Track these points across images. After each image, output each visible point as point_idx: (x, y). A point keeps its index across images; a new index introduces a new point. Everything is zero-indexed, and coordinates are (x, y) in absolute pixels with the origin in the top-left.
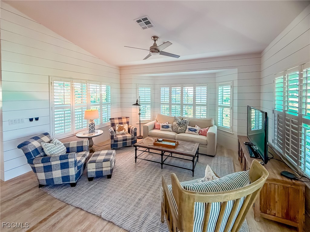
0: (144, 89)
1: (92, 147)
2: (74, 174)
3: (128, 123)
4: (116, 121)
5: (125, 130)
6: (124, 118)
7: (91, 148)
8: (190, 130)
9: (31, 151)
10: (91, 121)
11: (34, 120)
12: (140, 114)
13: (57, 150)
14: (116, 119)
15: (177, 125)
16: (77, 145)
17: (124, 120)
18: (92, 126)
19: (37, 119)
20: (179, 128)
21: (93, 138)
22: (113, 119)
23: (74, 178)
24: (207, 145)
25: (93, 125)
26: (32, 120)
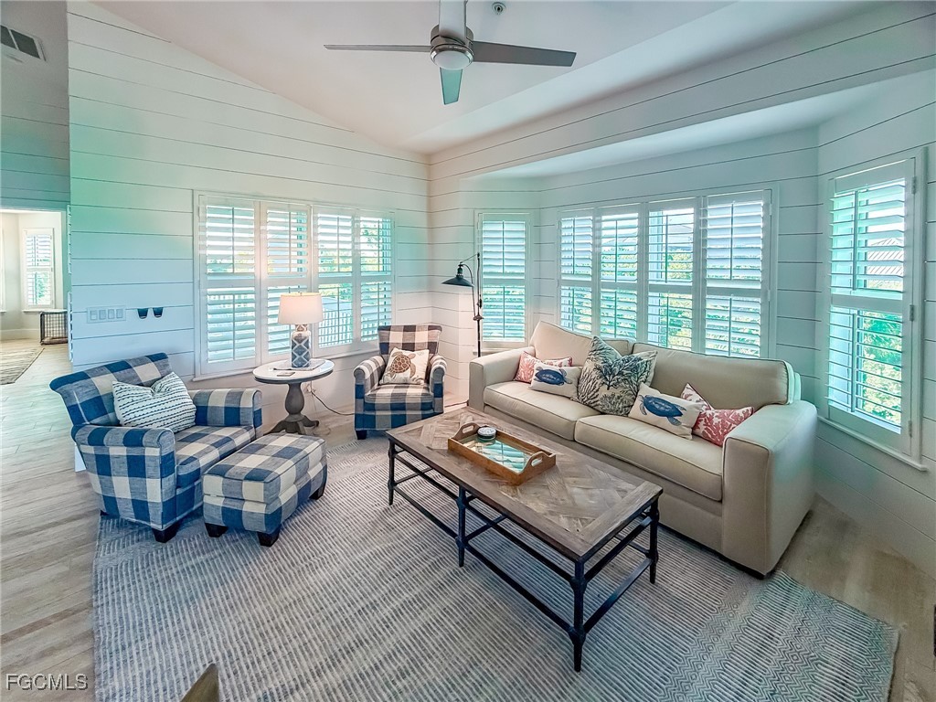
0: (500, 228)
1: (302, 412)
2: (160, 501)
3: (432, 347)
4: (396, 338)
5: (413, 372)
6: (422, 328)
7: (296, 416)
8: (649, 405)
9: (78, 402)
10: (298, 331)
11: (150, 313)
12: (478, 318)
13: (149, 410)
14: (397, 328)
15: (595, 374)
16: (226, 402)
17: (421, 337)
18: (298, 345)
19: (158, 313)
20: (604, 391)
21: (303, 385)
22: (388, 328)
23: (160, 513)
24: (721, 501)
25: (302, 344)
26: (146, 315)
